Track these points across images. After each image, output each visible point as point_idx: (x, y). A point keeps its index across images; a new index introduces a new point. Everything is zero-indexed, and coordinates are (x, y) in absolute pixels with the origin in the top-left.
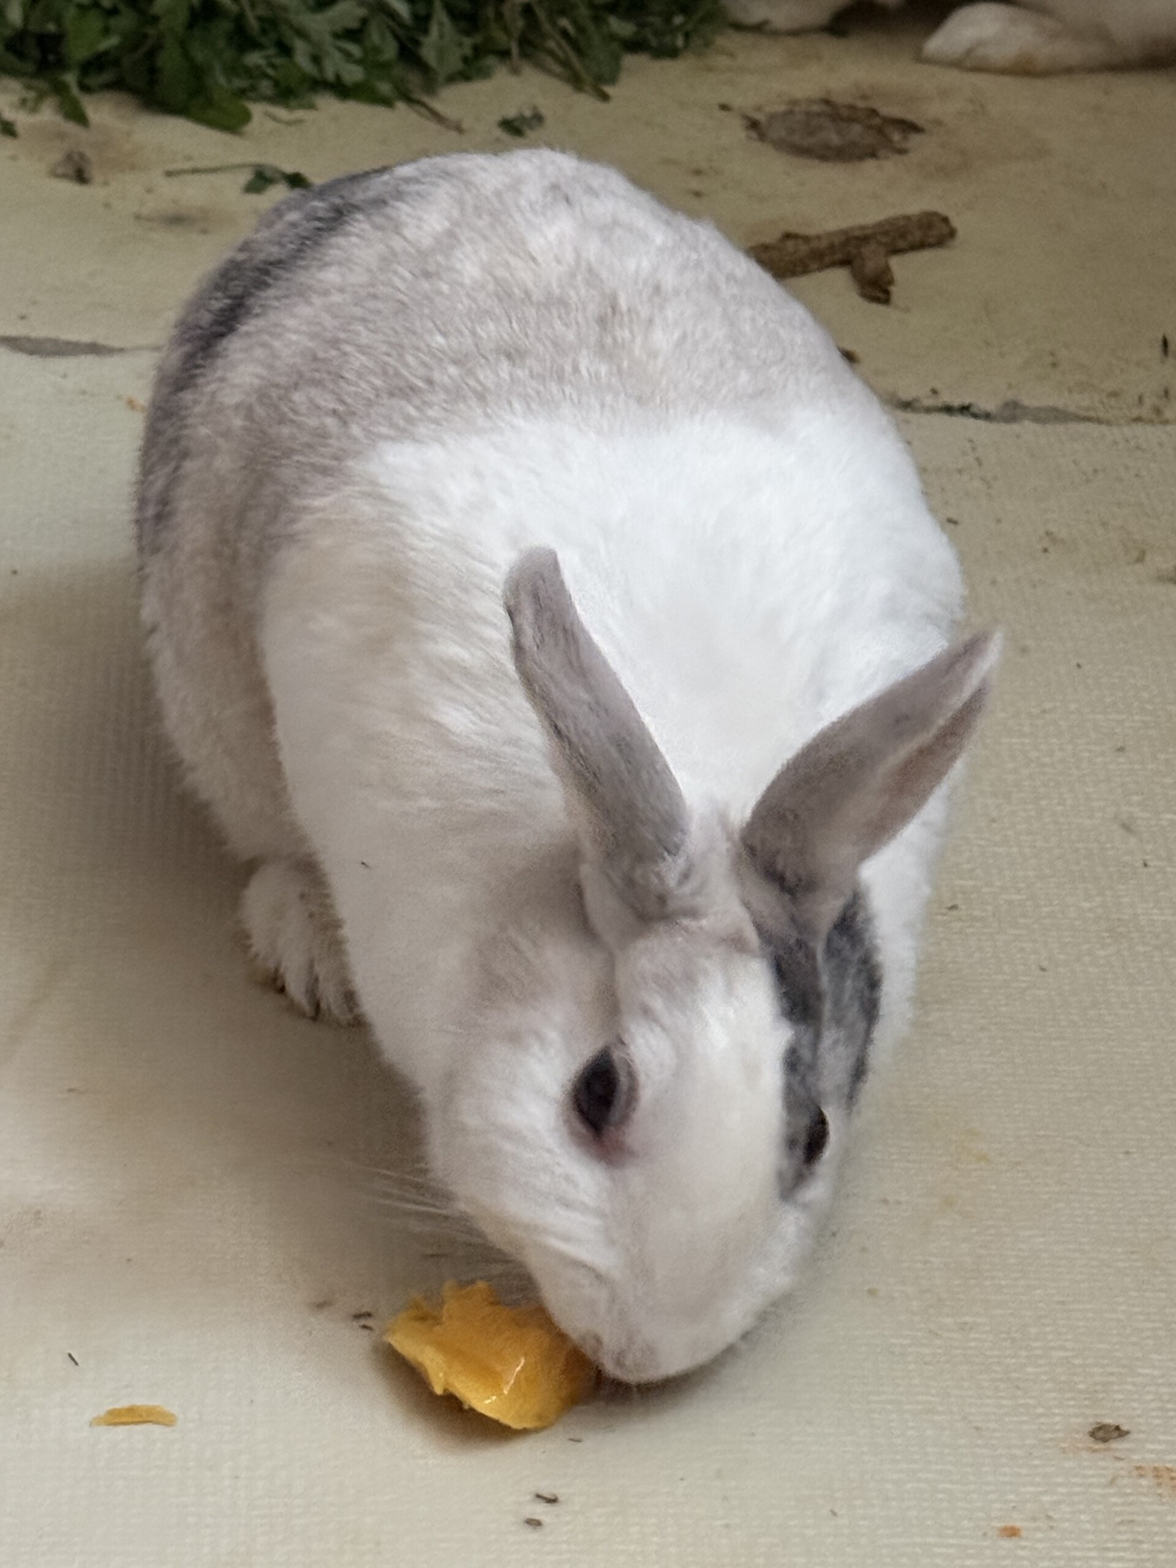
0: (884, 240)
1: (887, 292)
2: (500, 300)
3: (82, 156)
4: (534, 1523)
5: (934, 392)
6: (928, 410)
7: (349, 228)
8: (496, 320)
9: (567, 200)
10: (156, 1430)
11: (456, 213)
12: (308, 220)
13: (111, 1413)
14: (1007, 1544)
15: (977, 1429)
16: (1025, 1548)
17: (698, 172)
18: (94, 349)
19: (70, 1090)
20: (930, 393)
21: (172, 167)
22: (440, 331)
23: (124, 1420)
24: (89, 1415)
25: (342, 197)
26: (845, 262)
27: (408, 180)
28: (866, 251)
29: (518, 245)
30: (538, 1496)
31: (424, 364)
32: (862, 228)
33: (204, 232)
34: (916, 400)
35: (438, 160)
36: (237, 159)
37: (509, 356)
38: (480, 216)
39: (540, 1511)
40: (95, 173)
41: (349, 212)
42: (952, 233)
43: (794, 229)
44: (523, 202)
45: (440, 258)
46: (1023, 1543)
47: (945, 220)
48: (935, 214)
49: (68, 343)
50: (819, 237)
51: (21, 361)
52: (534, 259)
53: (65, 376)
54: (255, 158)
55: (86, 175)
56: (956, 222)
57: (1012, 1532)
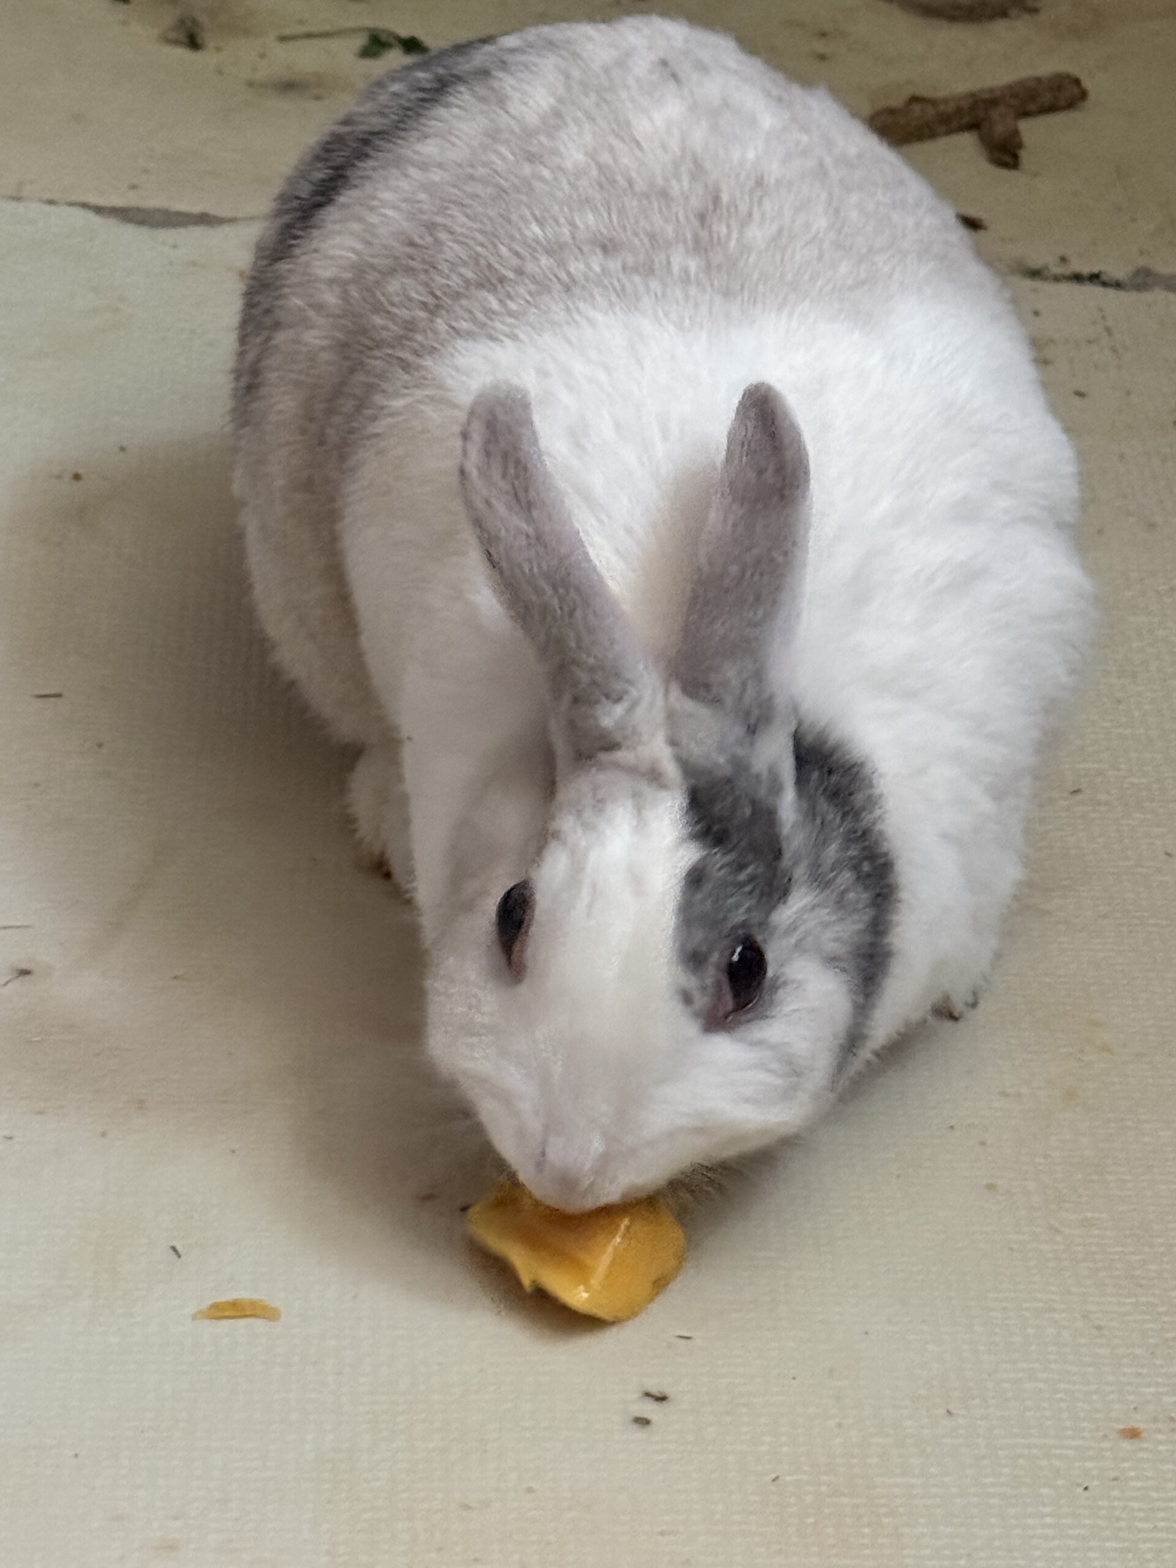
0: (1015, 102)
1: (1016, 157)
2: (601, 186)
3: (194, 21)
4: (642, 1422)
5: (1063, 259)
6: (1057, 279)
7: (451, 99)
8: (594, 209)
9: (675, 76)
10: (259, 1325)
11: (561, 90)
12: (413, 91)
13: (216, 1306)
14: (1126, 1445)
15: (1099, 1328)
16: (1146, 1449)
17: (823, 35)
18: (205, 219)
19: (175, 977)
20: (1059, 261)
21: (288, 32)
22: (537, 220)
23: (227, 1314)
24: (192, 1308)
25: (445, 67)
26: (974, 126)
27: (512, 51)
28: (995, 114)
29: (622, 129)
30: (648, 1395)
31: (517, 254)
32: (991, 90)
33: (318, 98)
34: (1046, 268)
35: (545, 30)
36: (351, 24)
37: (605, 249)
38: (586, 95)
39: (649, 1409)
40: (208, 38)
41: (453, 83)
42: (1084, 95)
43: (922, 92)
44: (631, 81)
45: (543, 139)
46: (1145, 1445)
47: (1077, 82)
48: (1068, 76)
49: (179, 214)
50: (946, 101)
51: (129, 233)
52: (638, 144)
53: (175, 247)
54: (368, 22)
55: (199, 41)
56: (1086, 83)
57: (1133, 1434)
